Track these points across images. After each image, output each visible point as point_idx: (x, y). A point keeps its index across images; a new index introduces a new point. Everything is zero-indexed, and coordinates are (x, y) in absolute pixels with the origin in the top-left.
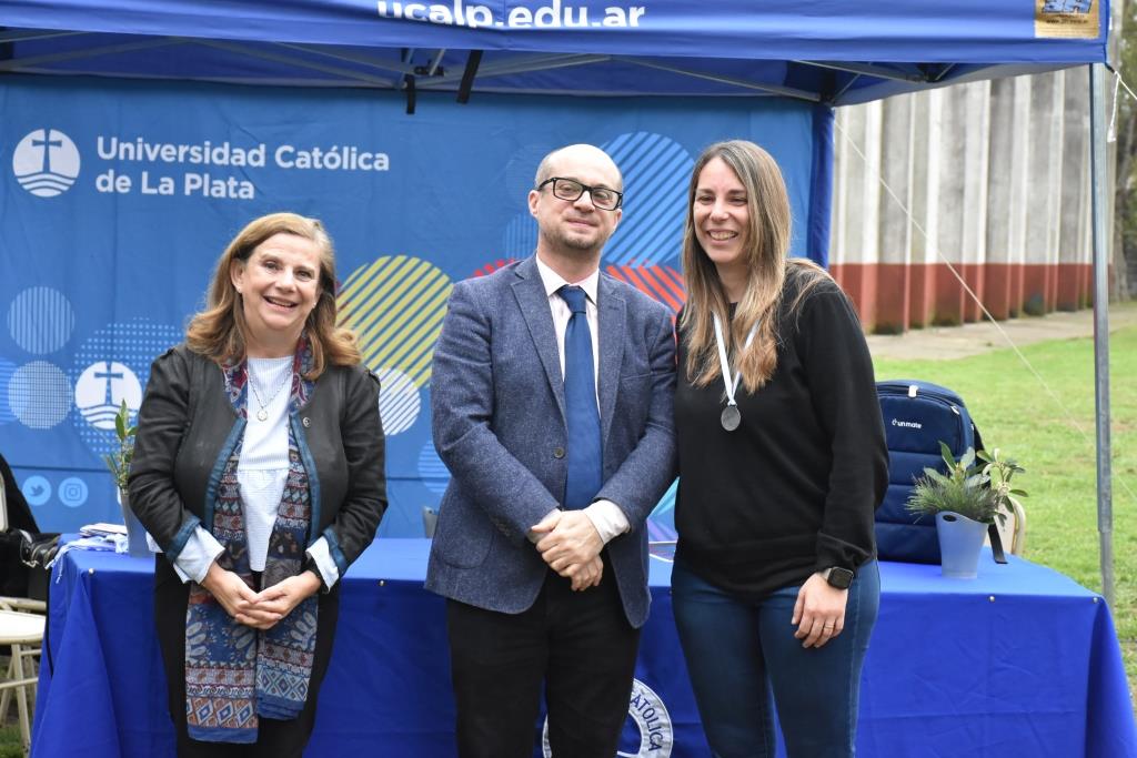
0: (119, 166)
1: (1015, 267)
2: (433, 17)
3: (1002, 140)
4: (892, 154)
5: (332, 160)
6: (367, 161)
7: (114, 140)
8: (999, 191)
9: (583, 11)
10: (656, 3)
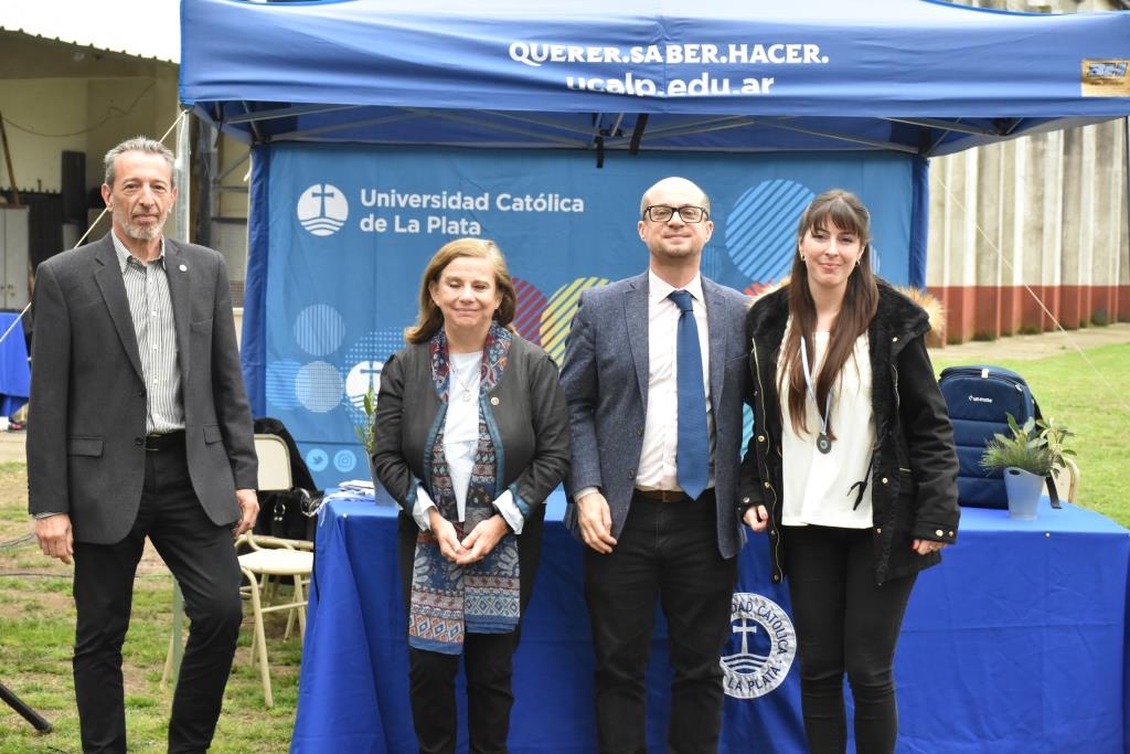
0: (378, 212)
1: (1084, 288)
2: (610, 89)
3: (1073, 189)
4: (986, 201)
5: (540, 205)
6: (567, 205)
7: (374, 192)
8: (1071, 229)
9: (726, 82)
10: (783, 75)
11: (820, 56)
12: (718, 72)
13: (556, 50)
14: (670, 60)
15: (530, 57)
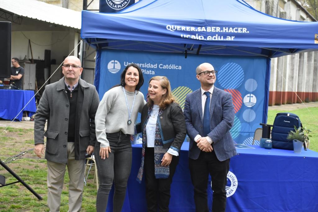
1: (303, 93)
2: (192, 38)
3: (301, 68)
5: (170, 67)
6: (177, 67)
7: (127, 63)
8: (300, 77)
9: (222, 37)
10: (237, 35)
11: (247, 31)
12: (220, 34)
13: (178, 27)
14: (208, 31)
15: (171, 29)
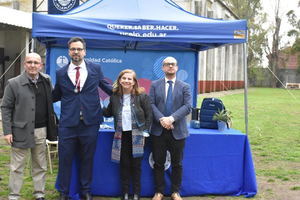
1: (230, 81)
2: (130, 35)
3: (227, 59)
4: (208, 62)
5: (112, 61)
6: (118, 61)
8: (227, 68)
9: (156, 34)
10: (168, 33)
11: (176, 29)
12: (154, 32)
13: (118, 26)
14: (143, 29)
15: (112, 28)
